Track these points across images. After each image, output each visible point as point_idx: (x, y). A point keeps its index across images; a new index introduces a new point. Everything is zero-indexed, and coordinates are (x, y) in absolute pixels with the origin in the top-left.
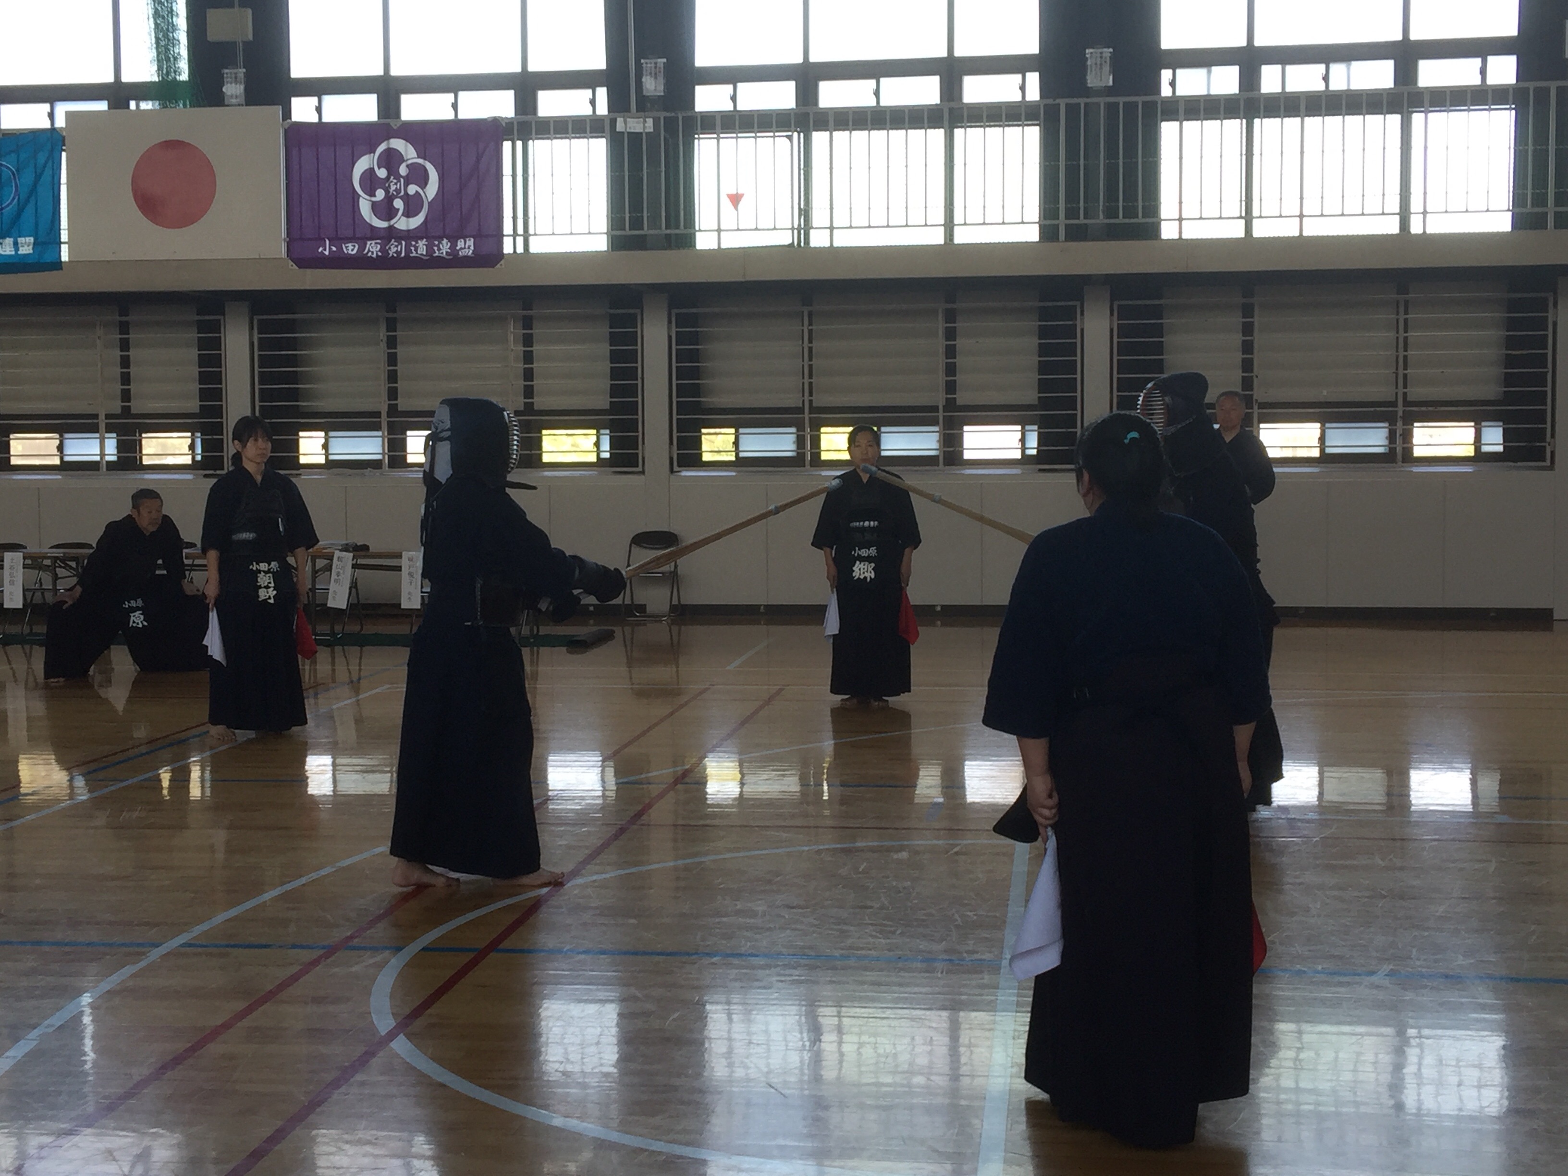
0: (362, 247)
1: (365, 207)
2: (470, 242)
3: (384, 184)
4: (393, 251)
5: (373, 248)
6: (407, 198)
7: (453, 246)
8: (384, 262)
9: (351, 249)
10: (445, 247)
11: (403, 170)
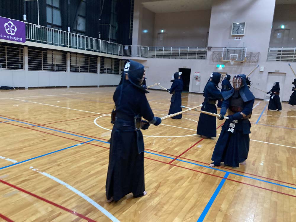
0: (6, 36)
1: (6, 30)
2: (21, 39)
3: (9, 28)
4: (11, 38)
5: (8, 37)
6: (12, 30)
7: (19, 39)
8: (9, 39)
9: (5, 36)
10: (18, 38)
11: (12, 26)
